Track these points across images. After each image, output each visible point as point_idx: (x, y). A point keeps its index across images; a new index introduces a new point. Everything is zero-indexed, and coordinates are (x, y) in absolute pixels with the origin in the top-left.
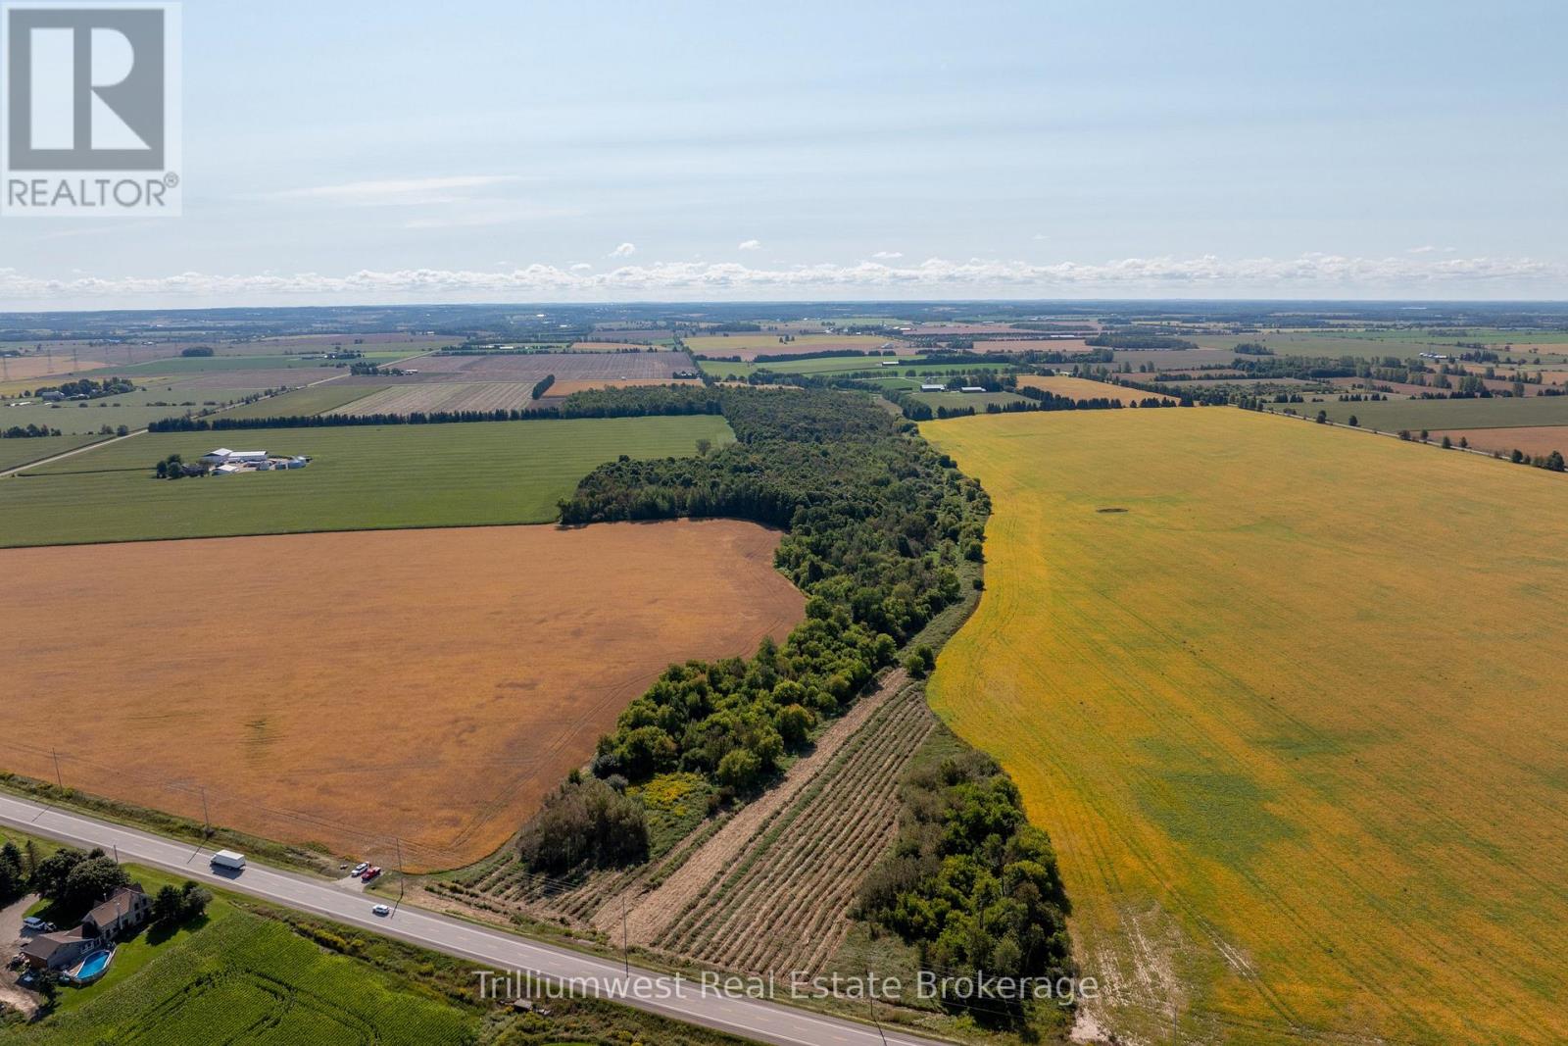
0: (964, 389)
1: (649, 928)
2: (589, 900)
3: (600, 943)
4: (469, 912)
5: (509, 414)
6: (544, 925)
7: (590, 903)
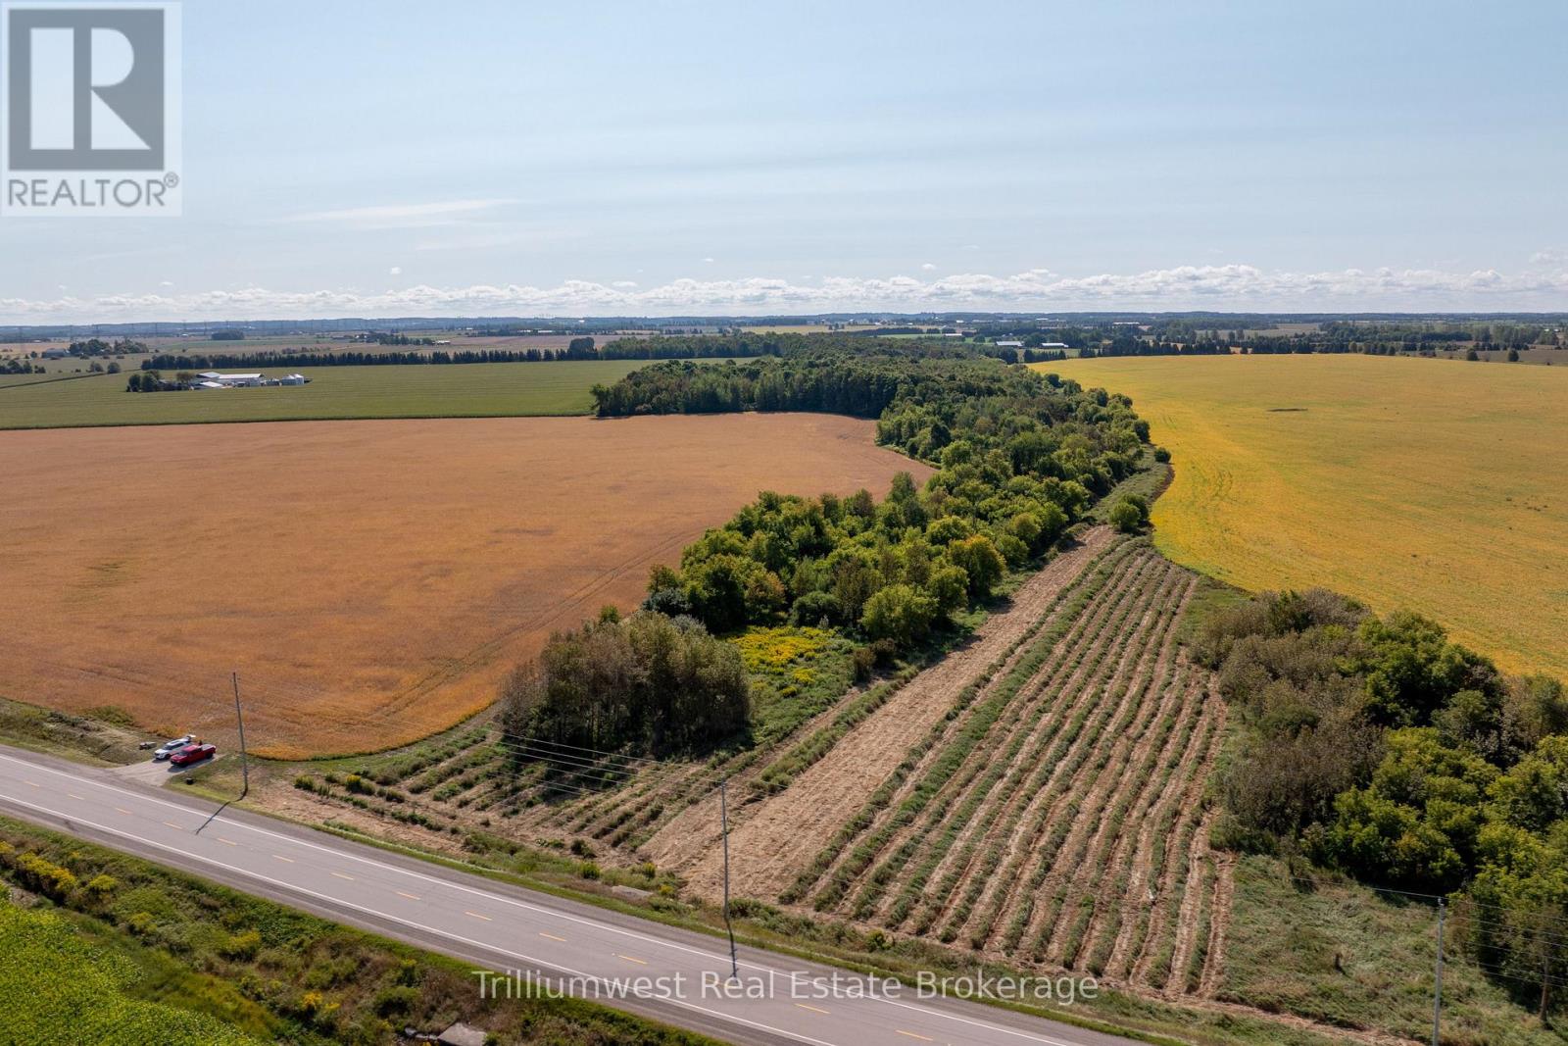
0: (1045, 344)
1: (775, 865)
2: (639, 809)
3: (664, 894)
4: (377, 828)
6: (536, 856)
7: (639, 815)
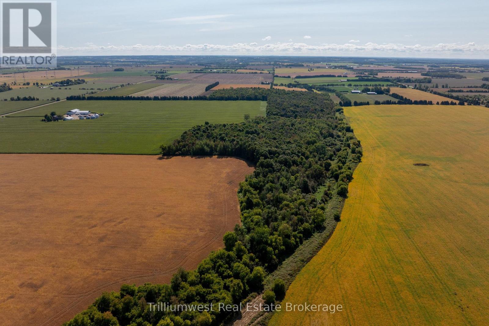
0: (368, 93)
5: (189, 98)
